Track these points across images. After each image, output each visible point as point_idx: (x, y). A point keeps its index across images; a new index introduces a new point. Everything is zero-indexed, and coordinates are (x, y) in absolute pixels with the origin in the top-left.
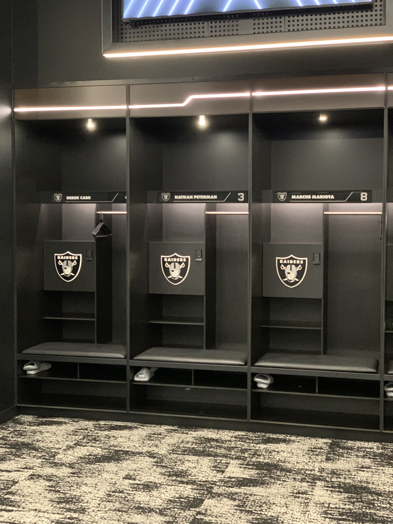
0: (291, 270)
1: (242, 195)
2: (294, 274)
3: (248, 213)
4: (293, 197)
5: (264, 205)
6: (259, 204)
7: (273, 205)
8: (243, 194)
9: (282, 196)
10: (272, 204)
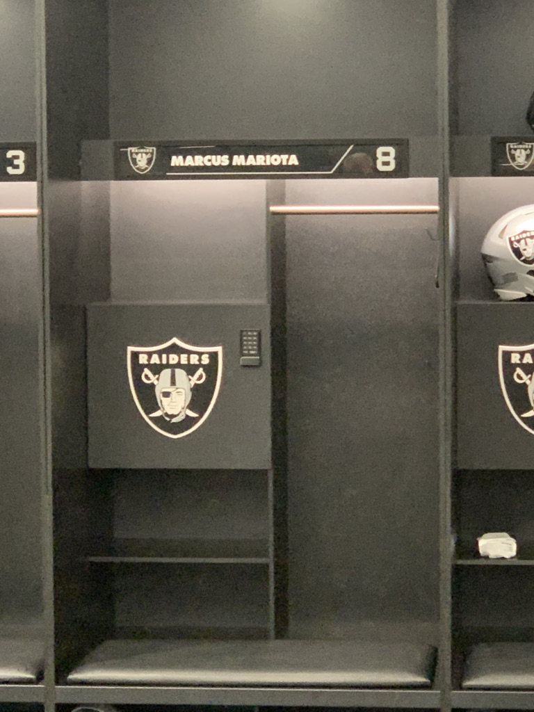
0: (173, 383)
1: (17, 157)
2: (183, 397)
3: (35, 211)
4: (176, 161)
5: (86, 187)
6: (74, 184)
7: (116, 187)
8: (21, 153)
9: (142, 159)
10: (112, 182)
